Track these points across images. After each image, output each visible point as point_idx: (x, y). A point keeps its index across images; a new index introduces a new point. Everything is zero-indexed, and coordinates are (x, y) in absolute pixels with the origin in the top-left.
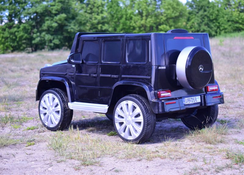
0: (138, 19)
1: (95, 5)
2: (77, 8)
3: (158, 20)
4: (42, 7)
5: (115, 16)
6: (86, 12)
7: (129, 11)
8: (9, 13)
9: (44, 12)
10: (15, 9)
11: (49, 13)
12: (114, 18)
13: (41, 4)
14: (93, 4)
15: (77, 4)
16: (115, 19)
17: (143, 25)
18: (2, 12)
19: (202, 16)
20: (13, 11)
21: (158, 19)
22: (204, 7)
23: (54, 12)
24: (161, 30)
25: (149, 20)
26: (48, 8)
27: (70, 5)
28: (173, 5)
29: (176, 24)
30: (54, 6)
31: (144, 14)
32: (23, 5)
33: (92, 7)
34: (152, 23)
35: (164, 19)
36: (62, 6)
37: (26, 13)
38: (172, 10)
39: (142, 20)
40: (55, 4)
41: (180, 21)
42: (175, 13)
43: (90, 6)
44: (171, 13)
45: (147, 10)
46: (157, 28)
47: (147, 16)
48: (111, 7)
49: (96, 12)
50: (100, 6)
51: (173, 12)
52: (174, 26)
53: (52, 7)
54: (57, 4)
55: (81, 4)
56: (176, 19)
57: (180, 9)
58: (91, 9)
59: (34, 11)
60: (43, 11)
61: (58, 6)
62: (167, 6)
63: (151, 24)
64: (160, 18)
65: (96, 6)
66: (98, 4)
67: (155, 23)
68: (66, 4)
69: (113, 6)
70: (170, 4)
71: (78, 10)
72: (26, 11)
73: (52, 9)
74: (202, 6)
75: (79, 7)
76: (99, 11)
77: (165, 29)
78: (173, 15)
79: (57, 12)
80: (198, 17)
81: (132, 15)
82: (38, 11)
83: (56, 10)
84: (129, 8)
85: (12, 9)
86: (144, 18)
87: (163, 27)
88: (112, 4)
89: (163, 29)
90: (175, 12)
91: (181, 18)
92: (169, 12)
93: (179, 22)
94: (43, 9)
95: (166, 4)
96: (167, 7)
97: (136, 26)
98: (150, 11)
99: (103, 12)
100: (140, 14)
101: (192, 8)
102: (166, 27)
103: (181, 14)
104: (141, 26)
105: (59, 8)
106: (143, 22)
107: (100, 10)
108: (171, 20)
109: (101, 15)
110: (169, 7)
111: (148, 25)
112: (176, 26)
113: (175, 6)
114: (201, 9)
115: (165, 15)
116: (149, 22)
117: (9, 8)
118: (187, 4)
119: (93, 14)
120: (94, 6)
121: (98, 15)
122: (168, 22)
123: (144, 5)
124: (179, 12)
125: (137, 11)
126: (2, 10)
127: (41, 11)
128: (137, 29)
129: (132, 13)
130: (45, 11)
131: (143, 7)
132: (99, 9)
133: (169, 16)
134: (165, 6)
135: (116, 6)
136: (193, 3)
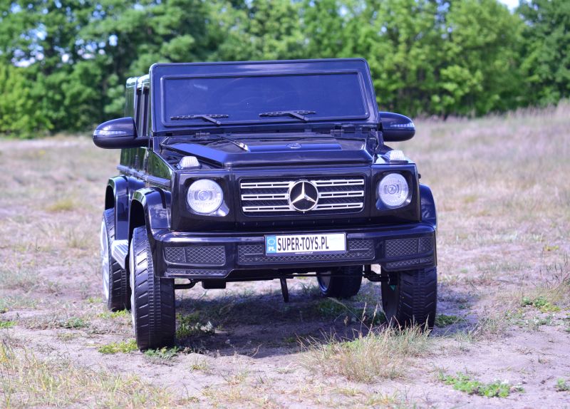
0: (388, 50)
1: (273, 12)
2: (224, 21)
3: (440, 54)
4: (130, 19)
5: (326, 42)
6: (247, 30)
7: (364, 30)
8: (48, 32)
9: (136, 30)
10: (61, 23)
11: (149, 32)
12: (322, 47)
13: (130, 11)
14: (265, 11)
15: (224, 11)
16: (325, 50)
17: (398, 66)
18: (30, 30)
19: (561, 43)
20: (56, 28)
21: (441, 50)
22: (565, 19)
23: (161, 30)
24: (448, 80)
25: (414, 52)
26: (146, 20)
27: (205, 13)
28: (481, 13)
29: (489, 64)
30: (162, 14)
31: (403, 37)
32: (83, 12)
33: (264, 18)
34: (423, 60)
35: (457, 49)
36: (183, 16)
37: (89, 34)
38: (478, 27)
39: (395, 52)
40: (166, 8)
41: (499, 55)
42: (486, 36)
43: (259, 15)
44: (475, 34)
45: (410, 26)
46: (437, 73)
47: (409, 43)
48: (314, 18)
49: (273, 31)
50: (283, 15)
51: (481, 30)
52: (483, 69)
53: (156, 19)
54: (170, 10)
55: (233, 10)
56: (488, 51)
57: (500, 24)
58: (261, 22)
59: (110, 27)
60: (134, 27)
61: (172, 14)
62: (466, 15)
63: (419, 63)
64: (445, 47)
65: (274, 16)
66: (278, 11)
67: (432, 62)
68: (193, 10)
69: (320, 15)
70: (473, 11)
71: (226, 25)
72: (90, 28)
73: (157, 23)
74: (561, 17)
75: (229, 19)
76: (283, 30)
77: (457, 76)
78: (481, 40)
79: (169, 32)
80: (549, 45)
81: (370, 40)
82: (120, 28)
83: (169, 27)
84: (362, 20)
85: (55, 23)
86: (402, 47)
87: (454, 73)
88: (319, 10)
89: (452, 76)
90: (485, 31)
91: (502, 49)
92: (469, 31)
93: (495, 59)
94: (132, 23)
95: (463, 10)
96: (463, 18)
97: (380, 68)
98: (417, 29)
99: (293, 32)
100: (393, 36)
101: (534, 21)
102: (462, 72)
103: (503, 36)
104: (395, 68)
105: (175, 19)
106: (399, 58)
107: (285, 26)
108: (475, 53)
109: (286, 40)
110: (471, 17)
111: (414, 67)
112: (488, 69)
113: (486, 14)
114: (558, 23)
115: (459, 39)
116: (416, 57)
117: (47, 19)
118: (518, 10)
119: (267, 36)
120: (268, 15)
121: (278, 38)
122: (466, 59)
123: (403, 14)
124: (497, 30)
125: (384, 30)
126: (28, 25)
127: (127, 29)
128: (384, 76)
129: (371, 34)
130: (138, 27)
131: (401, 18)
132: (281, 24)
133: (469, 43)
134: (459, 15)
135: (327, 15)
136: (536, 8)
